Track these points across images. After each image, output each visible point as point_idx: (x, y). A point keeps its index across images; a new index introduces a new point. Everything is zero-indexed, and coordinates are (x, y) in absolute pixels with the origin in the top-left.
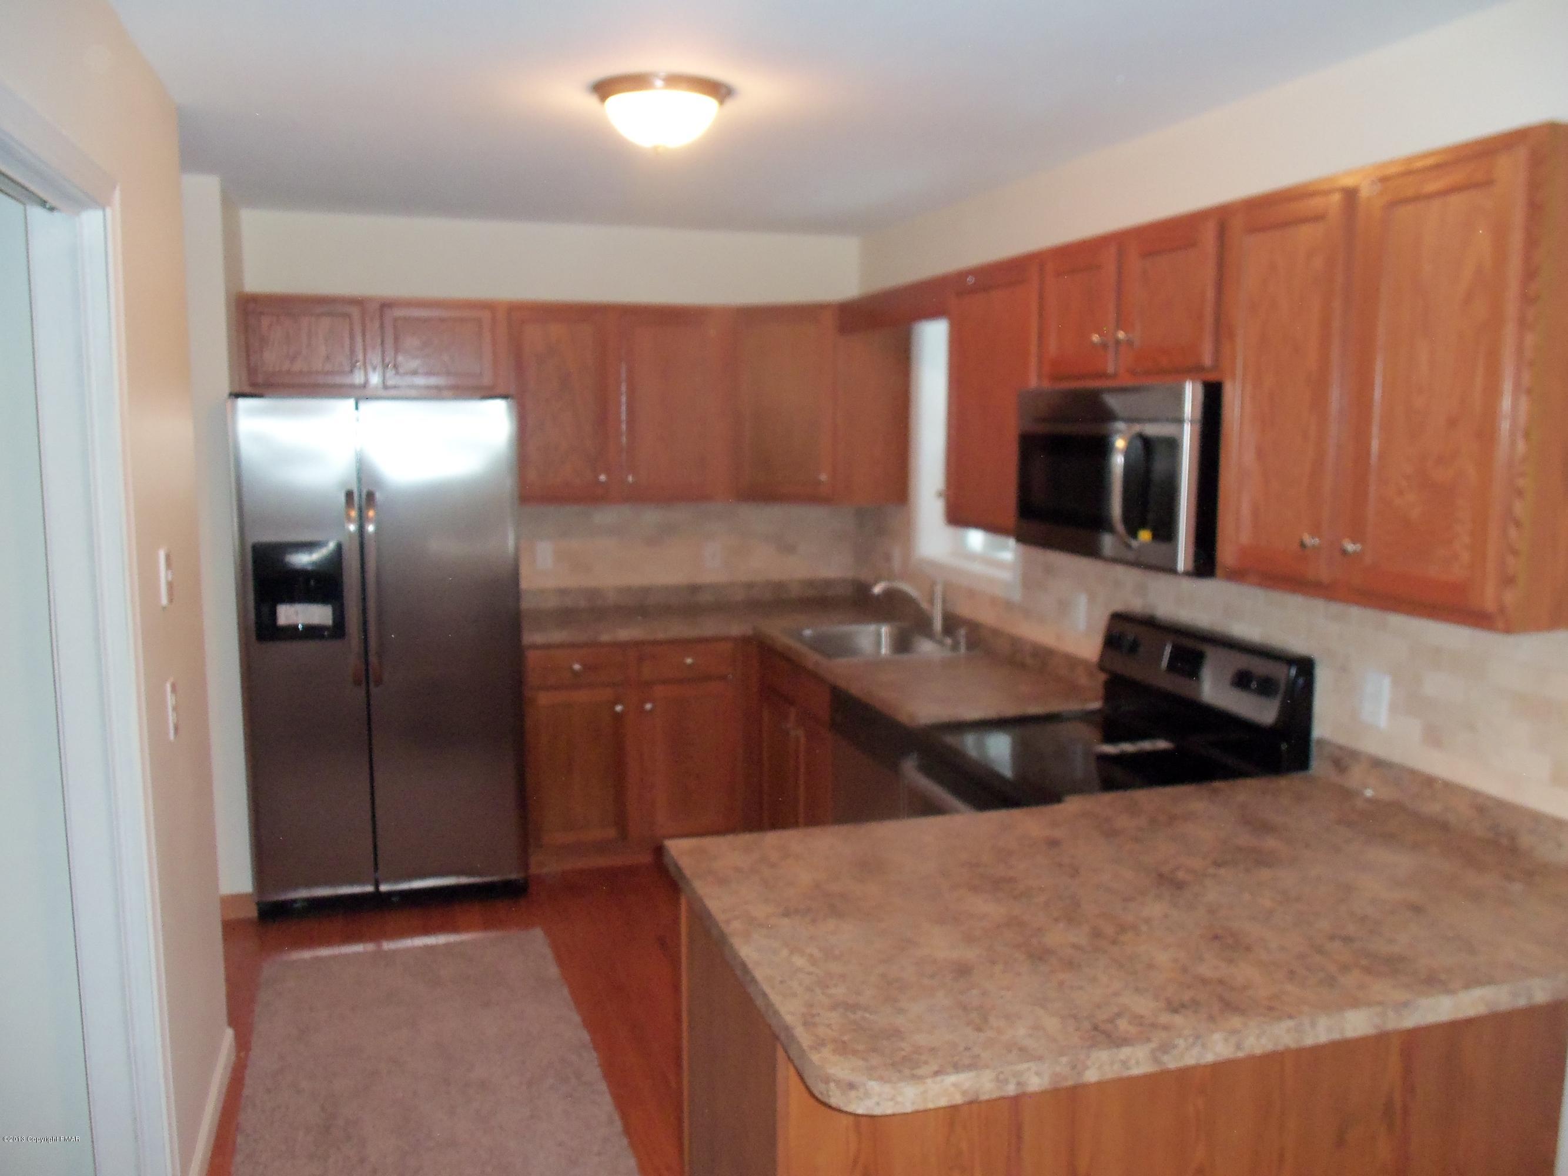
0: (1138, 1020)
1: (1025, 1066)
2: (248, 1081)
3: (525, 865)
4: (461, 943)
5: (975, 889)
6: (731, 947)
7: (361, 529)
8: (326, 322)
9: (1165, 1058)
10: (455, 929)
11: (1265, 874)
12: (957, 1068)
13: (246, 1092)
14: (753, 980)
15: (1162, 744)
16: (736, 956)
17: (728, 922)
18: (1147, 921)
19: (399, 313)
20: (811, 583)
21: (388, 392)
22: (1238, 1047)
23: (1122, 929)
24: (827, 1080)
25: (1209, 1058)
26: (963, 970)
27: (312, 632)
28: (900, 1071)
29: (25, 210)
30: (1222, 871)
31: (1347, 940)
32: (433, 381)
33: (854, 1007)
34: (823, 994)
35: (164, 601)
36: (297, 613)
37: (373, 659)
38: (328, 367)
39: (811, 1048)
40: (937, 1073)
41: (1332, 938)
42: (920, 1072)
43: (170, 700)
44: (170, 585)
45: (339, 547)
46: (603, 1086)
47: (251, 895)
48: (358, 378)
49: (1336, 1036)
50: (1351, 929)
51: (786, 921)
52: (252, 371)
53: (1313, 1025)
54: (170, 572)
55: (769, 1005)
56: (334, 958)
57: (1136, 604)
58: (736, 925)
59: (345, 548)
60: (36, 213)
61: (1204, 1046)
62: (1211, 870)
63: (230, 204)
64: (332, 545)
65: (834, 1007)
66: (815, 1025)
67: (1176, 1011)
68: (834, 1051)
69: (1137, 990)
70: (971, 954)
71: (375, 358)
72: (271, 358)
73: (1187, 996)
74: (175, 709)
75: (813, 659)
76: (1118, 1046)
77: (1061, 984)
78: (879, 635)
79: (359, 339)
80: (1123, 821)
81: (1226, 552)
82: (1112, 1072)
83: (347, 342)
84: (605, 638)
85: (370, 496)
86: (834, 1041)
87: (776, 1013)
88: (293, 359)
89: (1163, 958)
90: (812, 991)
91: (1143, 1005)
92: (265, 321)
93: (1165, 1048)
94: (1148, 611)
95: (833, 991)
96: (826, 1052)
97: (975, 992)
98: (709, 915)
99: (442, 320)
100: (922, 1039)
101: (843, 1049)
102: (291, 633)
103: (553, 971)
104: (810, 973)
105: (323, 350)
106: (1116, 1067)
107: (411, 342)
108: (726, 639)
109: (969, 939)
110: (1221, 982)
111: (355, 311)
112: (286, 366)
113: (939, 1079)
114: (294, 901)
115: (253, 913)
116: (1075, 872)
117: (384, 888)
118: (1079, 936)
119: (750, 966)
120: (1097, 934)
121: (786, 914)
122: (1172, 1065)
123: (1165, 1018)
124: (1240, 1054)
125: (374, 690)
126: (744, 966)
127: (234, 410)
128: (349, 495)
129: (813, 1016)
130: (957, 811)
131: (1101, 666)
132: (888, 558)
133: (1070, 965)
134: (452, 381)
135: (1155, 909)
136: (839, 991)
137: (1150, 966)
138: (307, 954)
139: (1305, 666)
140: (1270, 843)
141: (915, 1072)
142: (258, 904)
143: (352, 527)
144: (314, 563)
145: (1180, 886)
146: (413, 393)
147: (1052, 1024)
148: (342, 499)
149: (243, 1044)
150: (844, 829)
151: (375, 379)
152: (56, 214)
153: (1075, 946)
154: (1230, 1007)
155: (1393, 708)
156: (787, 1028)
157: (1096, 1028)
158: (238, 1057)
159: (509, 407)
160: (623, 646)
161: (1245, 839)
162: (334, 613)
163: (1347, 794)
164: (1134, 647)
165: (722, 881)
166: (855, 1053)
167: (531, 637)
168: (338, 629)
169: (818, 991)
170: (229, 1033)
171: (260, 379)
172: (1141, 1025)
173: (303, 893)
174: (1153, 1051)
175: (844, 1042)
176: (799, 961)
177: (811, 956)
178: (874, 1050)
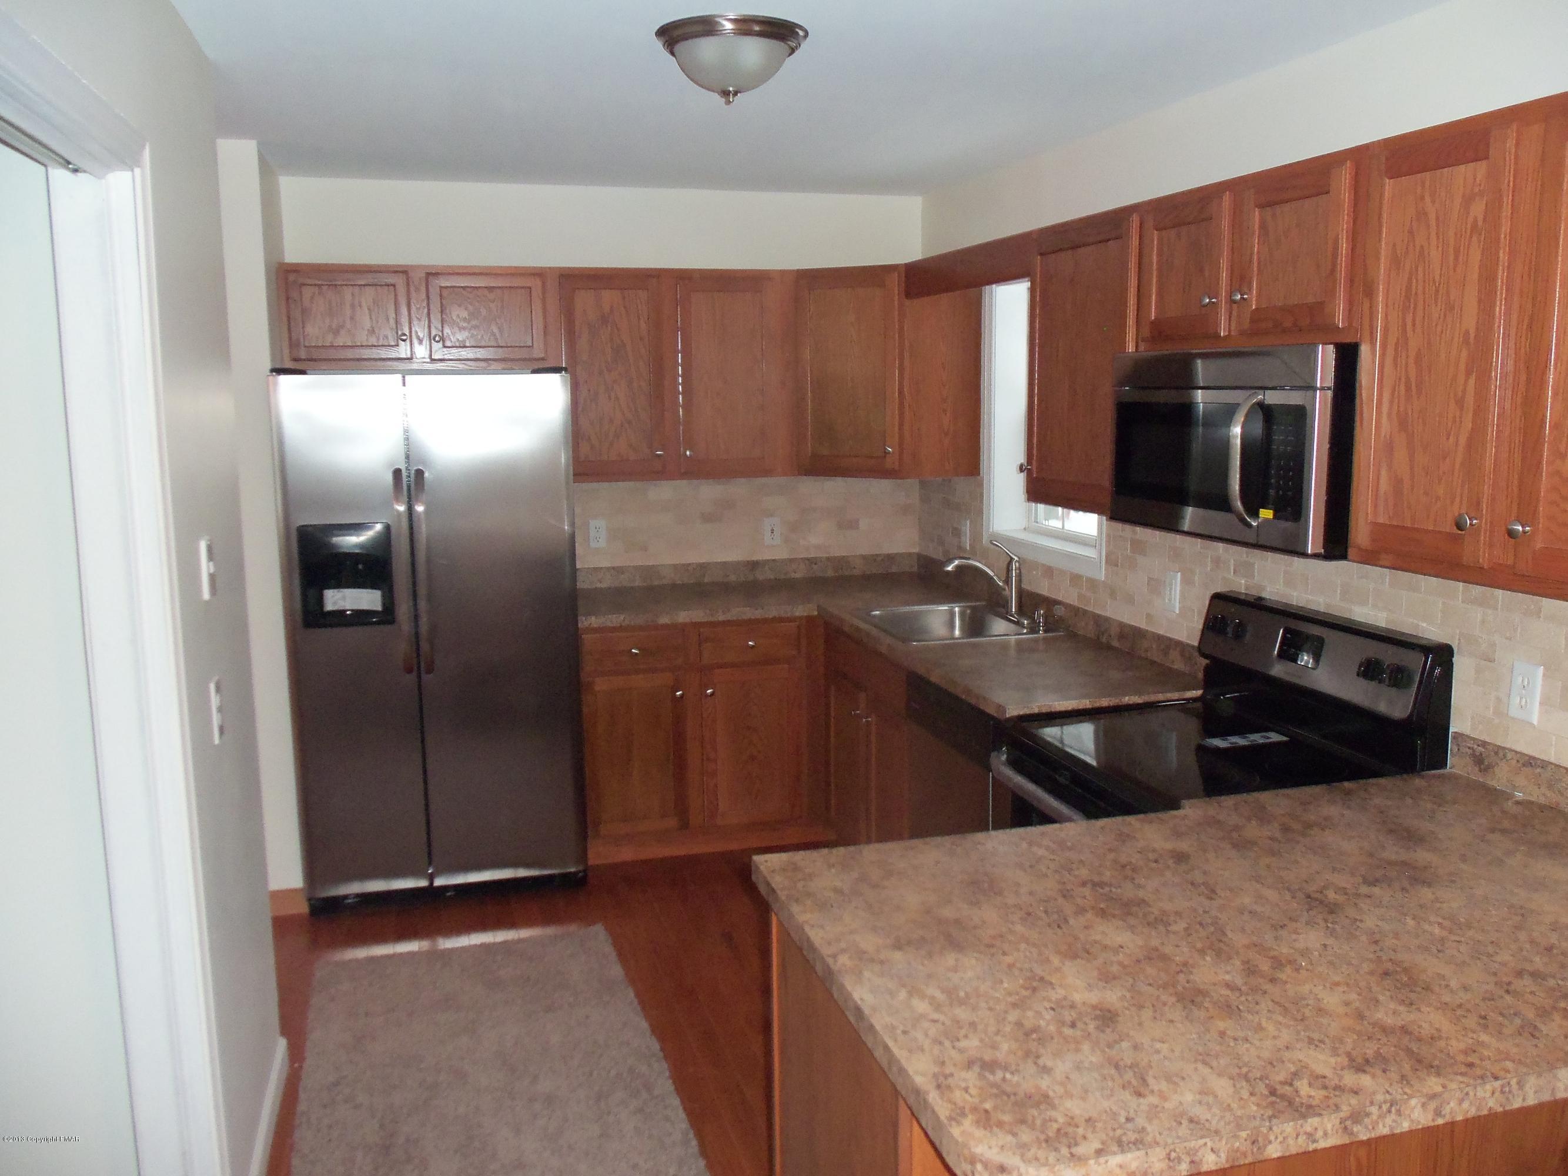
0: (1318, 1080)
1: (1201, 1142)
2: (302, 1096)
3: (583, 856)
4: (520, 941)
5: (1103, 913)
6: (842, 987)
7: (410, 509)
8: (370, 292)
9: (1356, 1129)
10: (512, 925)
11: (1426, 894)
12: (1122, 1146)
13: (302, 1107)
14: (871, 1027)
15: (1275, 737)
16: (848, 997)
17: (834, 956)
18: (1305, 953)
19: (445, 282)
20: (872, 559)
21: (436, 367)
22: (1438, 1113)
23: (1278, 963)
24: (973, 1160)
25: (1405, 1126)
26: (1107, 1017)
27: (361, 617)
28: (1056, 1150)
29: (47, 171)
30: (1376, 891)
31: (1535, 975)
32: (481, 353)
33: (989, 1066)
34: (954, 1047)
35: (206, 595)
36: (344, 598)
37: (425, 646)
38: (373, 341)
39: (951, 1119)
40: (1099, 1153)
41: (1520, 974)
42: (1079, 1150)
43: (215, 700)
44: (212, 578)
45: (388, 528)
46: (676, 1101)
47: (301, 890)
48: (403, 350)
49: (1546, 1097)
50: (1539, 962)
51: (898, 955)
52: (294, 344)
53: (1521, 1085)
54: (211, 564)
55: (892, 1059)
56: (390, 957)
57: (1241, 585)
58: (844, 960)
59: (393, 531)
60: (59, 175)
61: (1399, 1113)
62: (1364, 889)
63: (267, 171)
64: (379, 527)
65: (970, 1064)
66: (949, 1087)
67: (1360, 1069)
68: (977, 1122)
69: (1311, 1041)
70: (1113, 997)
71: (420, 330)
72: (314, 331)
73: (1370, 1049)
74: (220, 710)
75: (886, 643)
76: (1304, 1117)
77: (1222, 1034)
78: (952, 614)
79: (404, 310)
80: (1252, 830)
81: (1360, 532)
82: (1297, 1145)
83: (392, 315)
84: (664, 620)
85: (420, 473)
86: (974, 1109)
87: (902, 1071)
88: (336, 332)
89: (1332, 1000)
90: (940, 1043)
91: (1322, 1062)
92: (307, 292)
93: (1357, 1116)
94: (1254, 592)
95: (963, 1044)
96: (967, 1123)
97: (1125, 1045)
98: (813, 948)
99: (491, 289)
100: (1075, 1107)
101: (985, 1120)
102: (339, 618)
103: (616, 971)
104: (935, 1021)
105: (367, 324)
106: (1302, 1139)
107: (458, 313)
108: (790, 620)
109: (1107, 978)
110: (1404, 1030)
111: (399, 281)
112: (329, 340)
113: (1102, 1160)
114: (346, 897)
115: (303, 908)
116: (1212, 893)
117: (439, 882)
118: (1231, 973)
119: (867, 1011)
120: (1250, 970)
121: (898, 946)
122: (1364, 1137)
123: (1350, 1079)
124: (1440, 1121)
125: (425, 677)
126: (858, 1010)
127: (276, 384)
128: (397, 473)
129: (946, 1077)
130: (1069, 820)
131: (1201, 650)
132: (957, 533)
133: (1229, 1010)
134: (500, 353)
135: (1311, 938)
136: (972, 1044)
137: (1321, 1011)
138: (361, 953)
139: (1443, 655)
140: (1422, 856)
141: (1074, 1150)
142: (309, 900)
143: (401, 508)
144: (361, 546)
145: (1332, 909)
146: (460, 366)
147: (1222, 1087)
148: (389, 478)
149: (296, 1054)
150: (947, 841)
151: (421, 351)
152: (79, 174)
153: (1228, 986)
154: (1423, 1065)
155: (1545, 702)
156: (917, 1092)
157: (1273, 1092)
158: (291, 1066)
159: (564, 382)
160: (683, 629)
161: (1393, 851)
162: (383, 596)
163: (1493, 796)
164: (1239, 633)
165: (823, 906)
166: (1000, 1124)
167: (588, 621)
168: (387, 615)
169: (947, 1044)
170: (282, 1044)
171: (303, 354)
172: (1325, 1087)
173: (356, 888)
174: (1342, 1121)
175: (986, 1111)
176: (921, 1006)
177: (933, 998)
178: (1023, 1121)
